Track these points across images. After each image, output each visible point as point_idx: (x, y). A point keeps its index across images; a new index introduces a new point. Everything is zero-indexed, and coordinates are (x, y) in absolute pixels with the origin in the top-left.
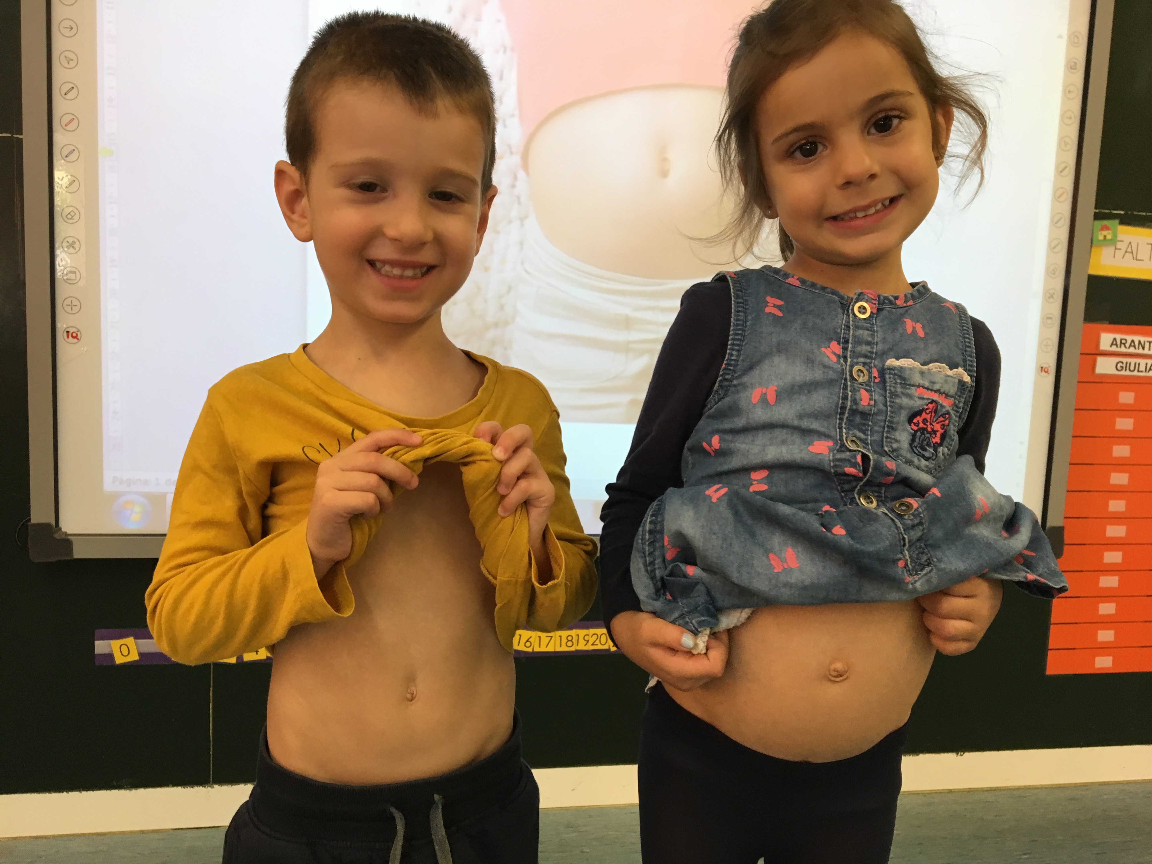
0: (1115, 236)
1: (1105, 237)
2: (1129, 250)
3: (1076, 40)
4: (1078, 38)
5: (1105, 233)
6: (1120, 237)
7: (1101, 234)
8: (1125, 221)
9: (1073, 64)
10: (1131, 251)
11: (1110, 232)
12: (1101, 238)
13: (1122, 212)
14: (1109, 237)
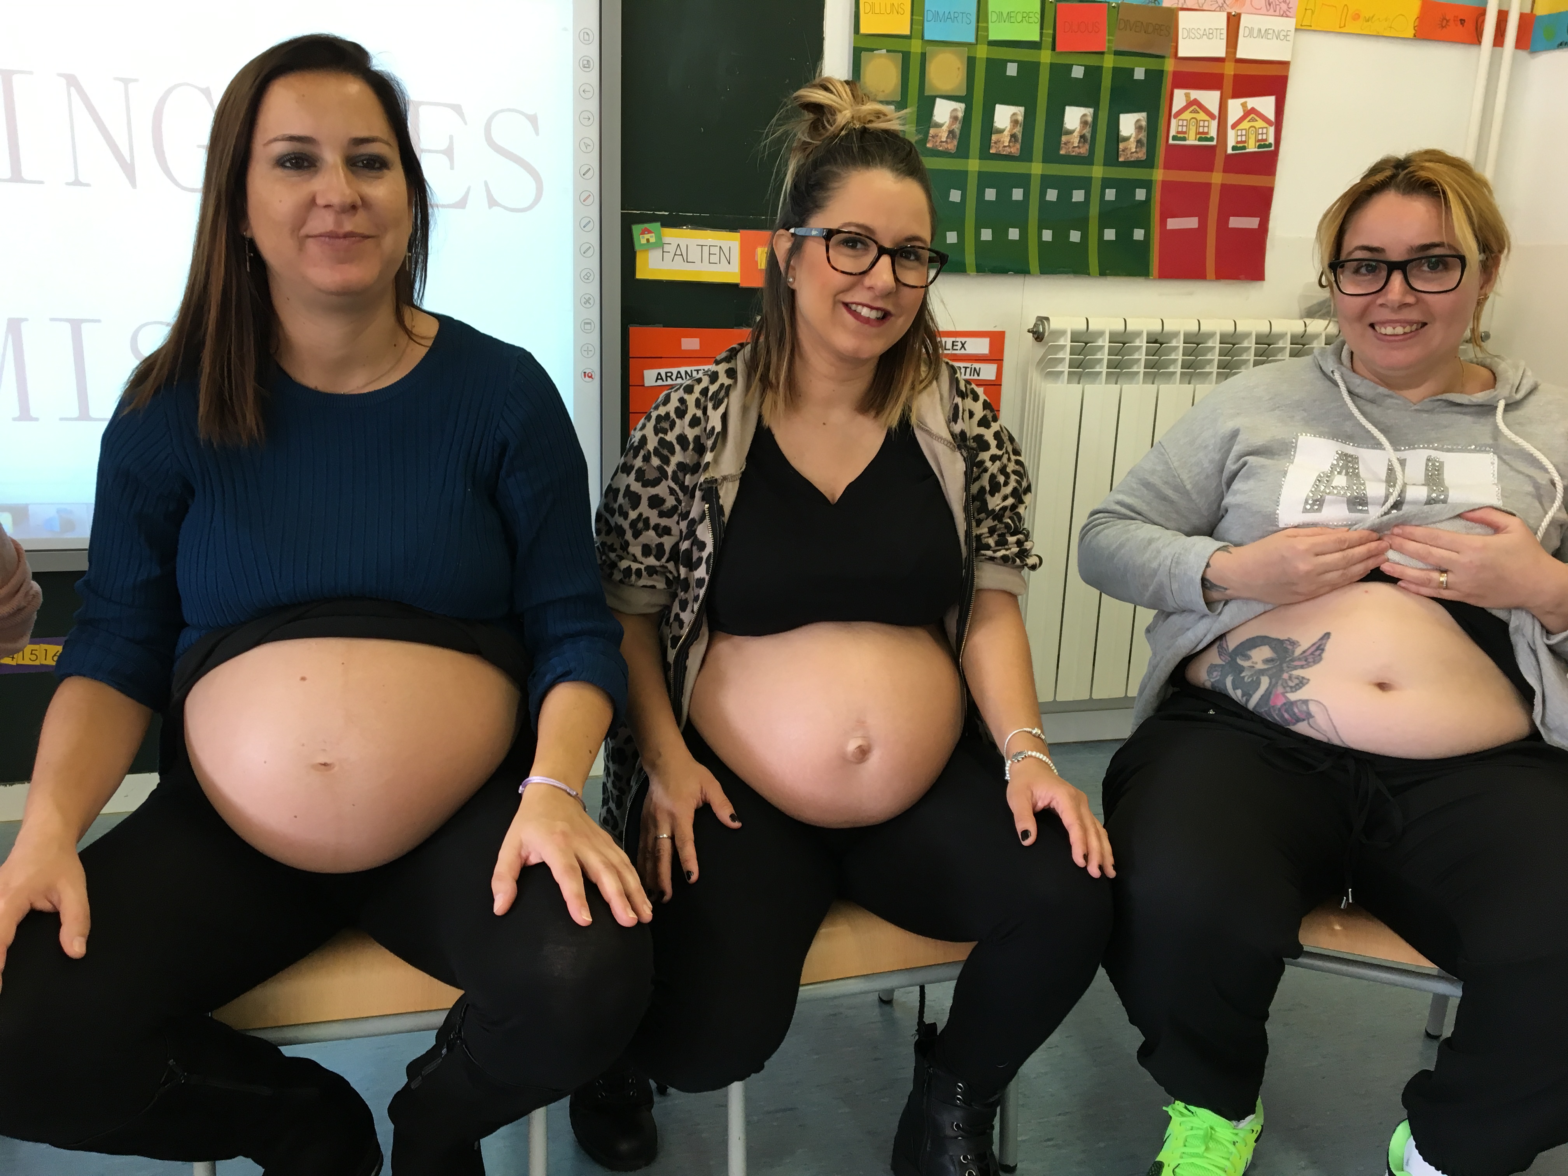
0: (659, 238)
1: (648, 240)
2: (678, 252)
3: (586, 37)
4: (588, 34)
5: (647, 236)
6: (666, 240)
7: (644, 237)
8: (668, 223)
9: (585, 62)
10: (679, 253)
11: (653, 234)
12: (644, 241)
13: (667, 213)
14: (652, 240)
